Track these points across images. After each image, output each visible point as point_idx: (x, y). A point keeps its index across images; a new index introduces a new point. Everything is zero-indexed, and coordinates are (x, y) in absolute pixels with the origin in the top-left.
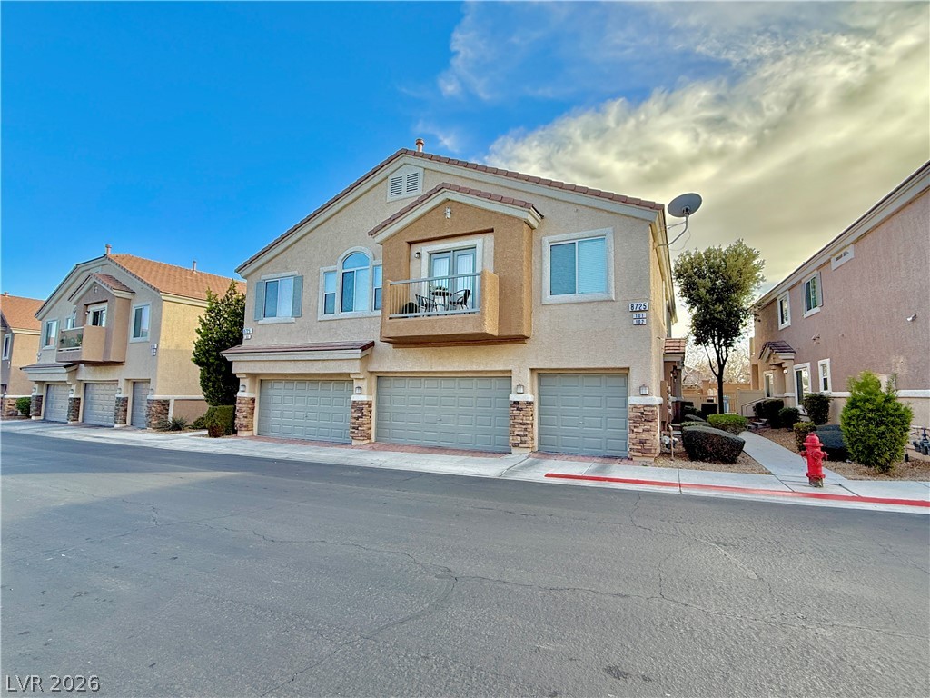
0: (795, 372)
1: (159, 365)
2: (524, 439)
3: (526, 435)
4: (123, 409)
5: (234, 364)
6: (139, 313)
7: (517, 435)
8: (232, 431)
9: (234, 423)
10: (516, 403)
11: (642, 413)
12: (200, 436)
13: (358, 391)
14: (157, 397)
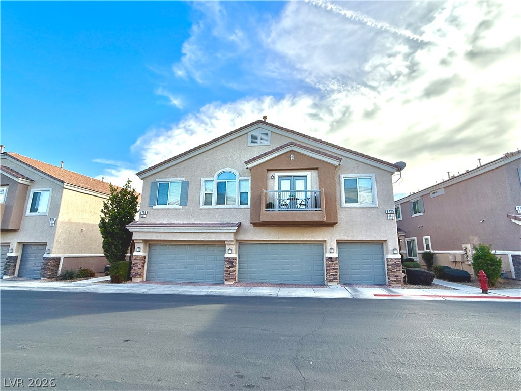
0: (406, 241)
1: (57, 233)
2: (335, 277)
3: (336, 275)
4: (13, 264)
5: (133, 233)
6: (36, 196)
7: (332, 275)
8: (128, 278)
9: (129, 273)
10: (330, 258)
11: (395, 262)
12: (103, 282)
13: (230, 252)
14: (52, 255)
